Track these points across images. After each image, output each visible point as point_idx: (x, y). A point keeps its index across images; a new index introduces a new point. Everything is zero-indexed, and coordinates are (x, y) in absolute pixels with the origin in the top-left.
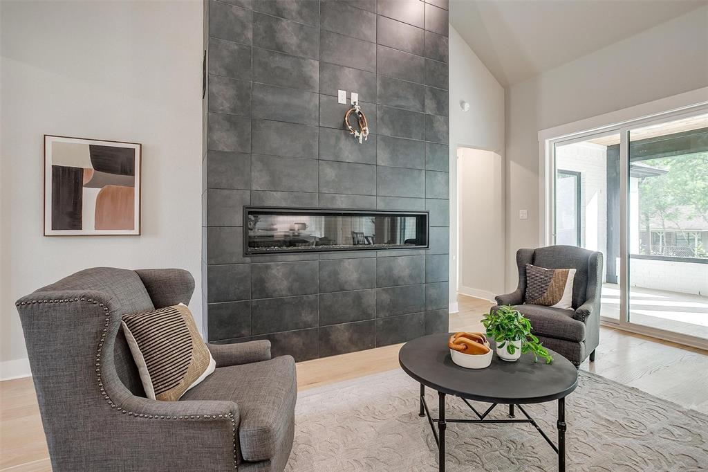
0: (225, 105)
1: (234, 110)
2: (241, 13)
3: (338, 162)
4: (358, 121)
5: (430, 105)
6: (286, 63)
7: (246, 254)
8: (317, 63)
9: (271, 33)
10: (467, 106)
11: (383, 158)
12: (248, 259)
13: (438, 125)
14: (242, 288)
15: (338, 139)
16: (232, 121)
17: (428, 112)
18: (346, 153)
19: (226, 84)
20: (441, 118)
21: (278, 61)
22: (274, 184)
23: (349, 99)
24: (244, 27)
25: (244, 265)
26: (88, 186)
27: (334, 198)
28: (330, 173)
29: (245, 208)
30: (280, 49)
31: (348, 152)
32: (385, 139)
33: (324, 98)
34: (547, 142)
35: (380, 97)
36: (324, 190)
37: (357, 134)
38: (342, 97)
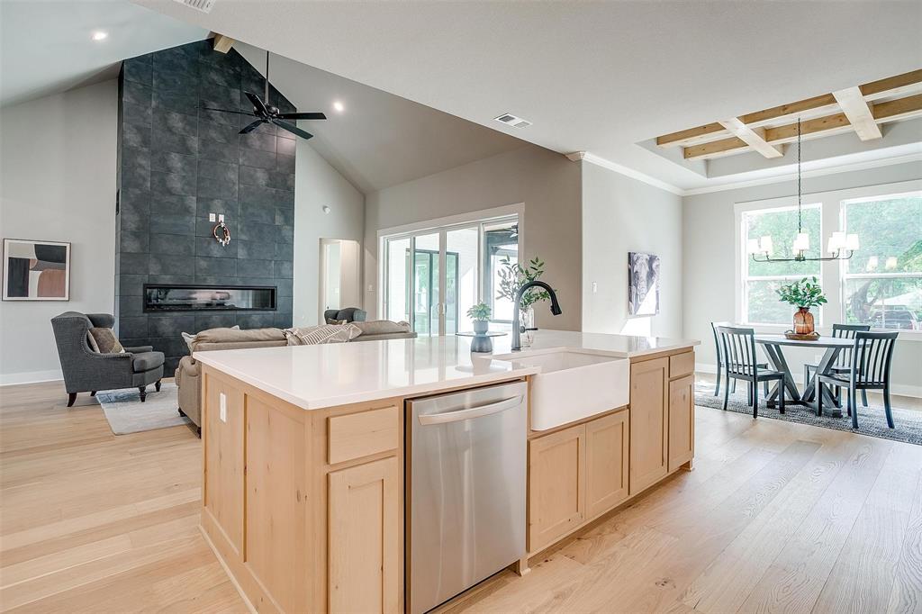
0: (133, 226)
1: (138, 228)
2: (143, 172)
3: (208, 257)
4: (223, 232)
5: (279, 220)
6: (174, 200)
7: (144, 312)
8: (195, 198)
9: (163, 182)
10: (328, 210)
11: (242, 253)
12: (146, 315)
13: (285, 231)
14: (142, 331)
15: (209, 243)
16: (136, 235)
17: (277, 223)
18: (215, 252)
19: (133, 214)
20: (288, 228)
21: (168, 199)
22: (165, 271)
23: (217, 219)
24: (145, 180)
25: (143, 318)
26: (33, 269)
27: (205, 279)
28: (203, 264)
29: (144, 285)
30: (169, 192)
31: (216, 251)
32: (244, 242)
33: (200, 219)
34: (382, 238)
35: (240, 216)
36: (199, 274)
37: (221, 241)
38: (212, 218)
